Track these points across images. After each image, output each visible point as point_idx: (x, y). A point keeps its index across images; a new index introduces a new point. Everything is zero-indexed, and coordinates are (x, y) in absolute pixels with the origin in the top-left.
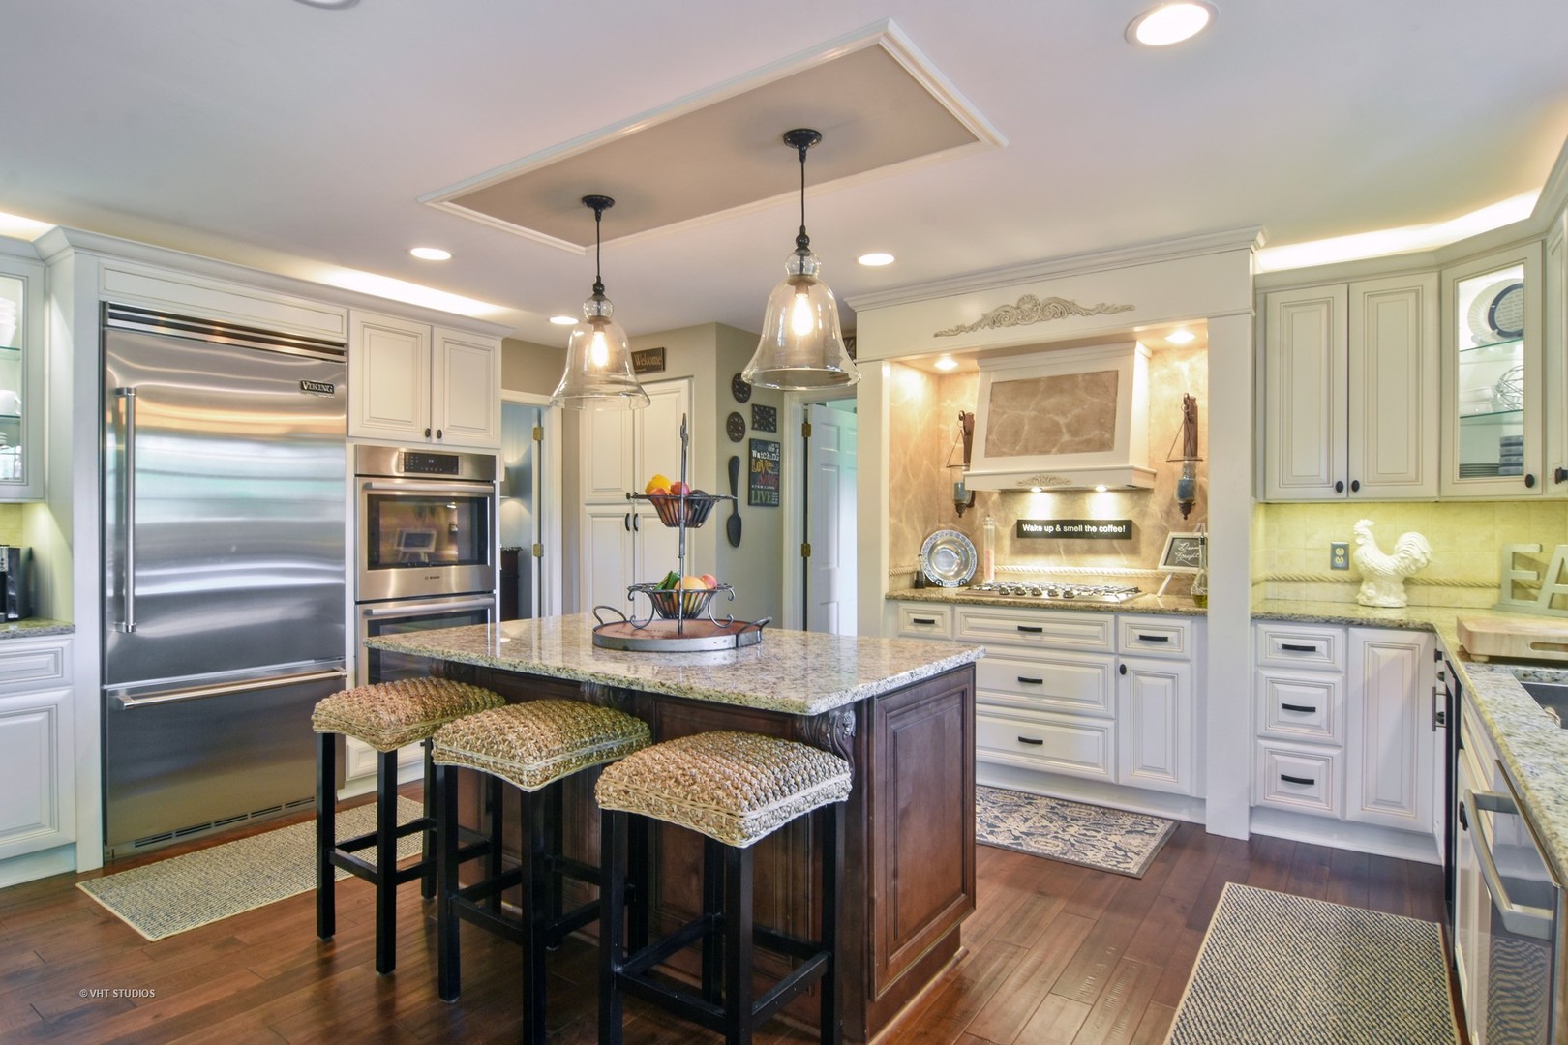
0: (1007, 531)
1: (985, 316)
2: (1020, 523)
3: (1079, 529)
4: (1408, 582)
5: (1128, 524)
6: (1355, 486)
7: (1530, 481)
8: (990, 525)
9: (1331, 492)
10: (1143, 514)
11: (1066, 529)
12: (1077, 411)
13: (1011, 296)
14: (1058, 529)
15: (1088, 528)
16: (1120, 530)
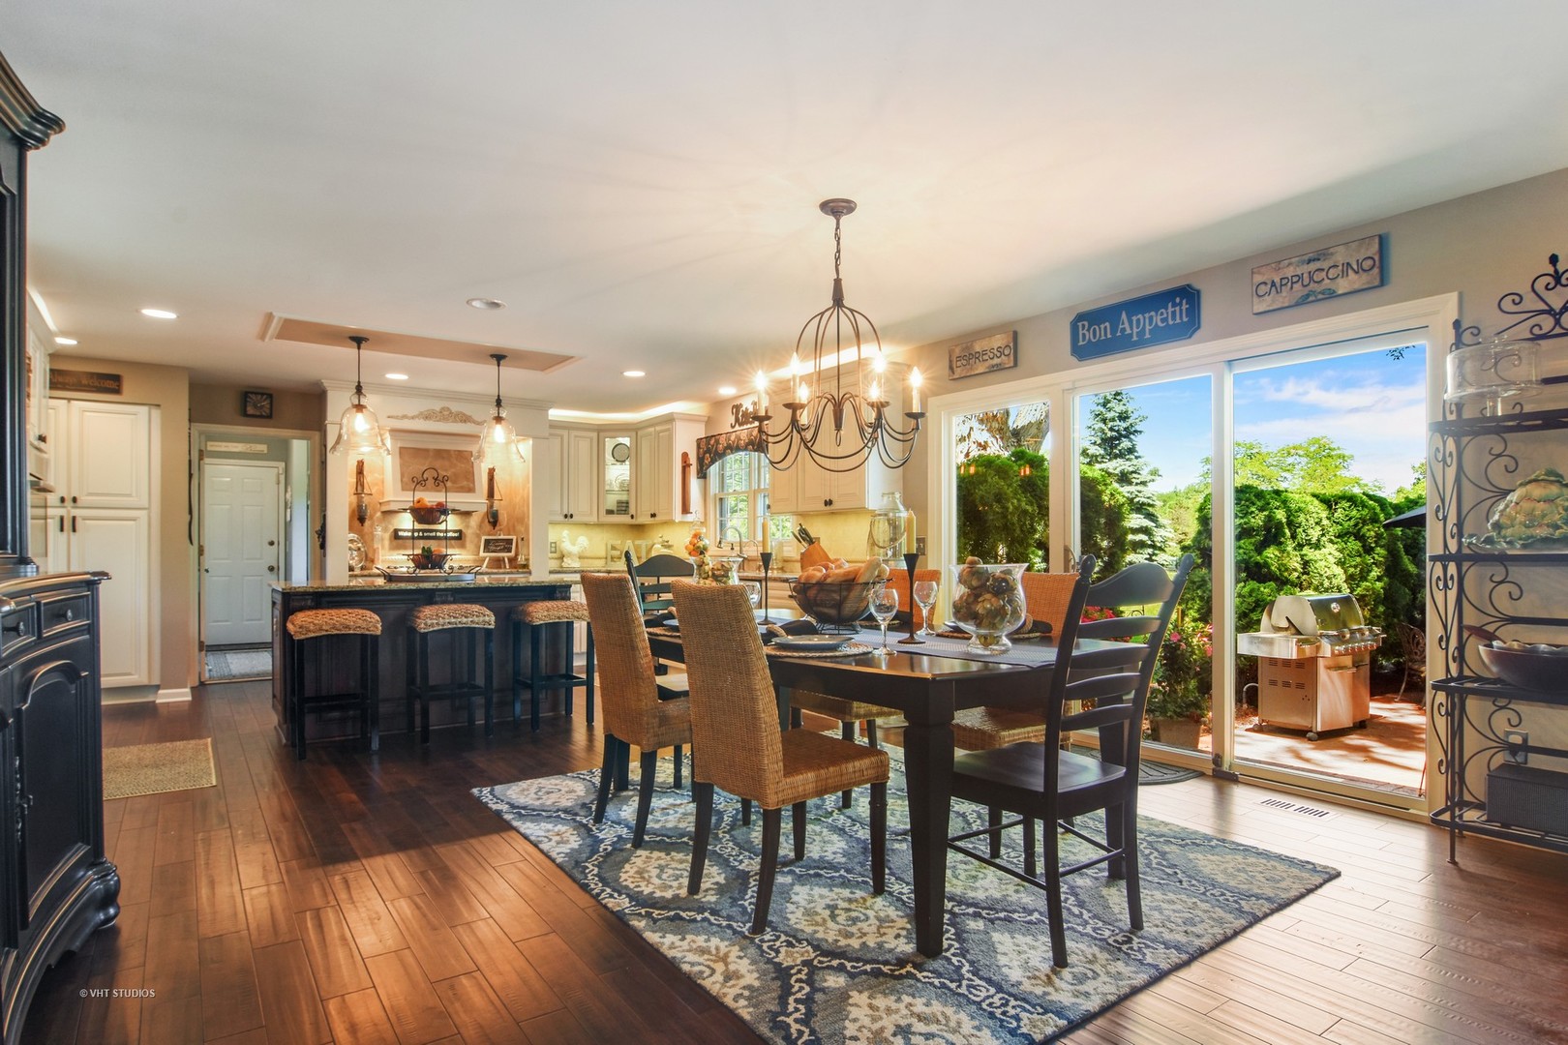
0: (387, 536)
1: (421, 413)
2: (396, 531)
3: (434, 534)
4: (580, 558)
5: (460, 531)
6: (571, 516)
7: (632, 517)
8: (379, 531)
9: (562, 518)
10: (467, 526)
11: (425, 534)
12: (453, 470)
13: (437, 405)
14: (421, 534)
15: (438, 534)
16: (456, 535)
